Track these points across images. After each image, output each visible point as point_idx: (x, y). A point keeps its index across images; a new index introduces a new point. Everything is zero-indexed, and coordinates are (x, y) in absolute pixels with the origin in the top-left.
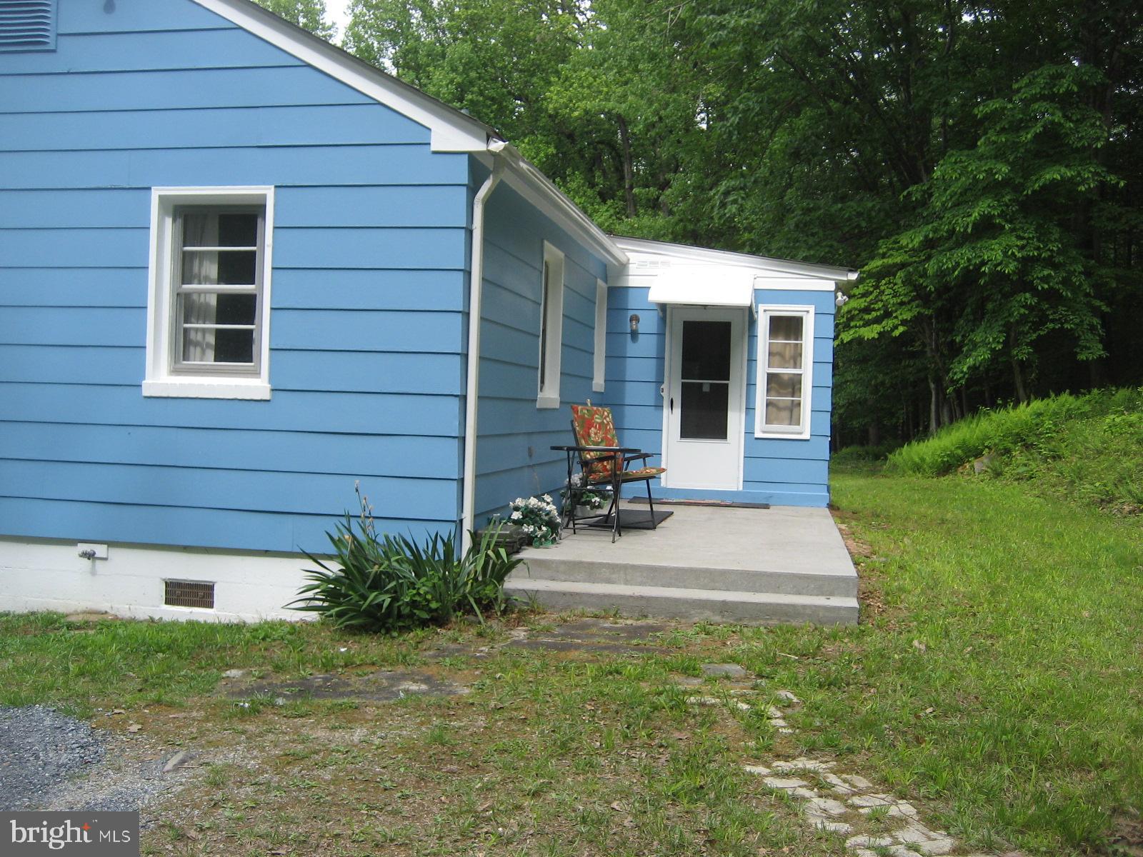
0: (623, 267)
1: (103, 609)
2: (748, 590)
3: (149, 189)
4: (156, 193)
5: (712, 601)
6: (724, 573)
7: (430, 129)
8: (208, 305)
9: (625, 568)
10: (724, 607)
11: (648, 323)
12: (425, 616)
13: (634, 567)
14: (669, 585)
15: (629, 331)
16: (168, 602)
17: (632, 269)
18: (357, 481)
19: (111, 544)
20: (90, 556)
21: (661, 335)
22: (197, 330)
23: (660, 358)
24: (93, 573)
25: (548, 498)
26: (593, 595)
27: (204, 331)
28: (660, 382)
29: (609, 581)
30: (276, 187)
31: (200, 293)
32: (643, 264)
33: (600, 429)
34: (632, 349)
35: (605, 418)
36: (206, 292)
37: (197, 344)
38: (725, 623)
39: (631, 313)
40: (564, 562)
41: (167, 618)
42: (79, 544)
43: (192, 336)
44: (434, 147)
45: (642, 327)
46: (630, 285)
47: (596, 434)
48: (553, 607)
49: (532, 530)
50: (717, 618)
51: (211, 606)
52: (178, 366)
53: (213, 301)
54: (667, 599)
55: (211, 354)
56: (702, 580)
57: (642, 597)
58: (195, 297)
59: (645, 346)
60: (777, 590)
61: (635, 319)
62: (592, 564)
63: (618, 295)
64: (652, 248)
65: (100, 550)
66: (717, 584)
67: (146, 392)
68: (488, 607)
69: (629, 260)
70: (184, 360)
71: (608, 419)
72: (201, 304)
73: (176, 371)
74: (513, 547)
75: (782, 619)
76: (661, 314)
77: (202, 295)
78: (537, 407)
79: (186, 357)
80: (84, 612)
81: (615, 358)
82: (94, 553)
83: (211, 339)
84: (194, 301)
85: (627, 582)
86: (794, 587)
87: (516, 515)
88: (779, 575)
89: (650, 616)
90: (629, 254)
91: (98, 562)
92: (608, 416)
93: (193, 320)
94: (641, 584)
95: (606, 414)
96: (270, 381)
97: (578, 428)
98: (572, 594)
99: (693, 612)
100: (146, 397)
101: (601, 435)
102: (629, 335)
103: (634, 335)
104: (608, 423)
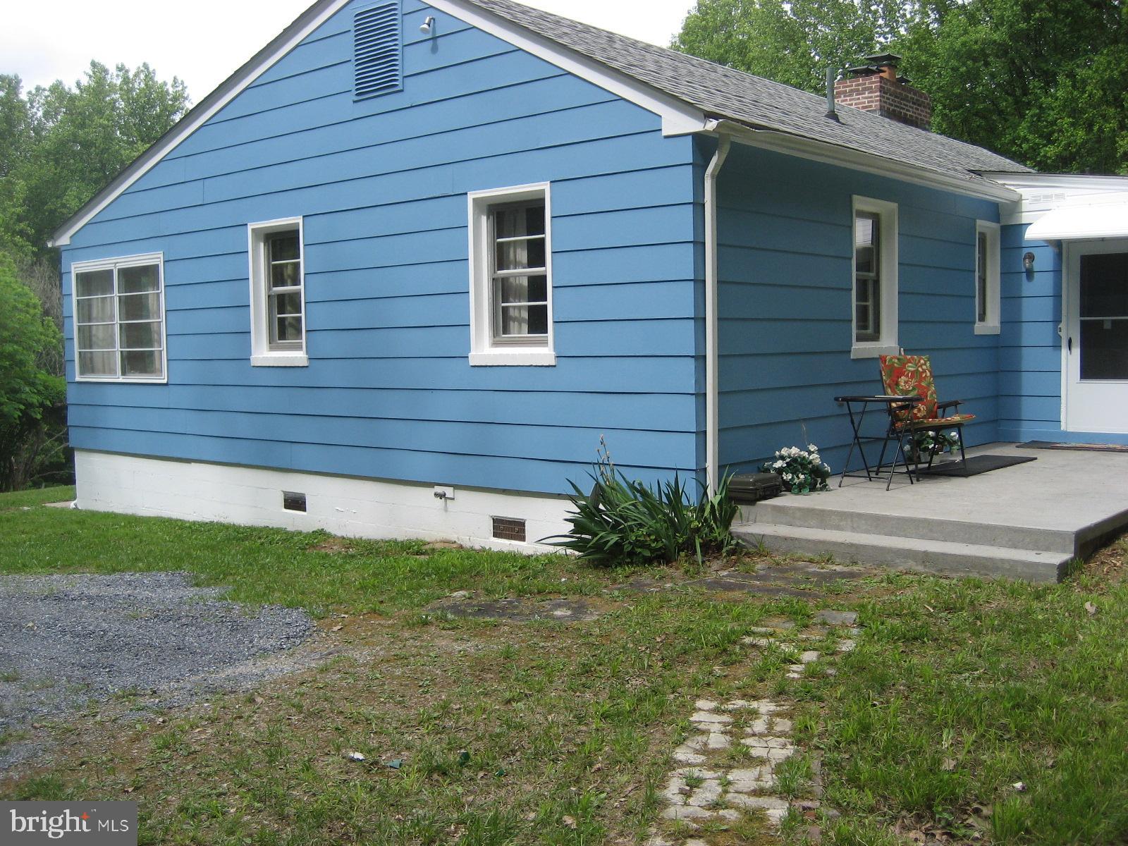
0: (1015, 206)
1: (453, 540)
2: (963, 541)
3: (466, 194)
4: (471, 196)
5: (915, 551)
6: (941, 523)
7: (661, 116)
8: (521, 286)
9: (852, 515)
10: (926, 558)
11: (1044, 261)
12: (647, 553)
13: (860, 515)
14: (890, 534)
15: (1024, 270)
16: (495, 535)
17: (1025, 205)
18: (602, 434)
19: (456, 487)
20: (442, 496)
21: (1057, 272)
22: (514, 307)
23: (1057, 296)
24: (446, 510)
25: (812, 448)
26: (809, 541)
27: (520, 308)
28: (1057, 321)
29: (838, 528)
30: (551, 182)
31: (515, 276)
32: (1036, 199)
33: (912, 377)
34: (1027, 288)
35: (921, 366)
36: (521, 275)
37: (515, 319)
38: (927, 573)
39: (1025, 251)
40: (800, 509)
41: (495, 549)
42: (436, 487)
43: (512, 313)
44: (665, 133)
45: (1037, 266)
46: (1024, 222)
47: (906, 382)
48: (777, 550)
49: (790, 477)
50: (920, 568)
51: (524, 541)
52: (497, 339)
53: (525, 282)
54: (874, 548)
55: (525, 327)
56: (921, 529)
57: (852, 545)
58: (512, 280)
59: (1042, 284)
60: (992, 542)
61: (1031, 257)
62: (823, 511)
63: (1012, 233)
64: (1044, 181)
65: (449, 492)
66: (935, 535)
67: (473, 361)
68: (713, 549)
69: (1021, 196)
70: (504, 333)
71: (924, 367)
72: (517, 285)
73: (496, 344)
74: (756, 493)
75: (982, 572)
76: (1057, 250)
77: (517, 278)
78: (852, 358)
79: (506, 331)
80: (441, 542)
81: (1011, 299)
82: (445, 494)
83: (525, 315)
84: (511, 283)
85: (854, 529)
86: (1010, 540)
87: (779, 464)
88: (994, 528)
89: (860, 563)
90: (1020, 191)
91: (448, 501)
92: (925, 364)
93: (511, 299)
94: (867, 532)
95: (922, 361)
96: (555, 348)
97: (884, 378)
98: (792, 539)
99: (898, 561)
100: (472, 366)
101: (913, 382)
102: (1025, 274)
103: (1030, 273)
104: (924, 371)
